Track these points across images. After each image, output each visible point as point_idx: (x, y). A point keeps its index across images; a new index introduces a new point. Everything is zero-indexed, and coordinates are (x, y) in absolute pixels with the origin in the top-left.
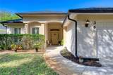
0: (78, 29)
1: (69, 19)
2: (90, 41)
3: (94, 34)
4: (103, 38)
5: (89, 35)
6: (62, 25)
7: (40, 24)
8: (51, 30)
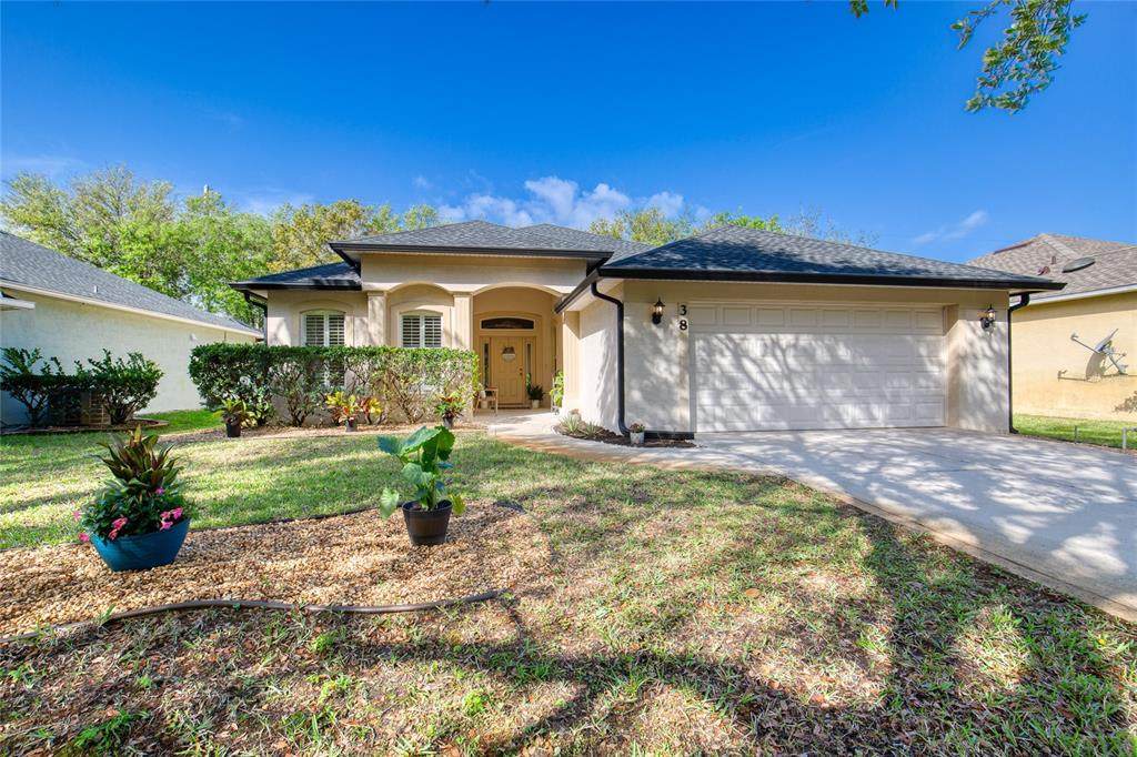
0: (627, 328)
1: (596, 293)
2: (665, 371)
3: (680, 347)
4: (713, 362)
5: (665, 350)
6: (560, 305)
7: (449, 297)
8: (487, 324)
